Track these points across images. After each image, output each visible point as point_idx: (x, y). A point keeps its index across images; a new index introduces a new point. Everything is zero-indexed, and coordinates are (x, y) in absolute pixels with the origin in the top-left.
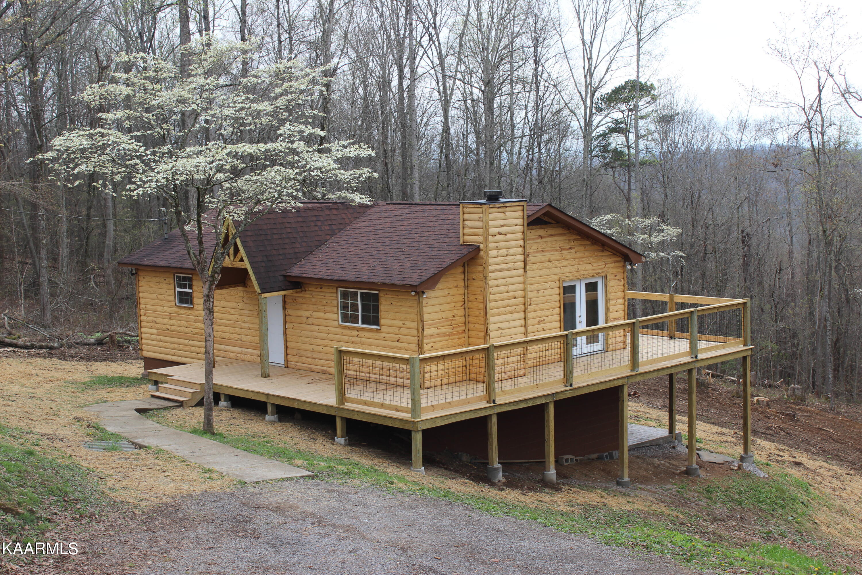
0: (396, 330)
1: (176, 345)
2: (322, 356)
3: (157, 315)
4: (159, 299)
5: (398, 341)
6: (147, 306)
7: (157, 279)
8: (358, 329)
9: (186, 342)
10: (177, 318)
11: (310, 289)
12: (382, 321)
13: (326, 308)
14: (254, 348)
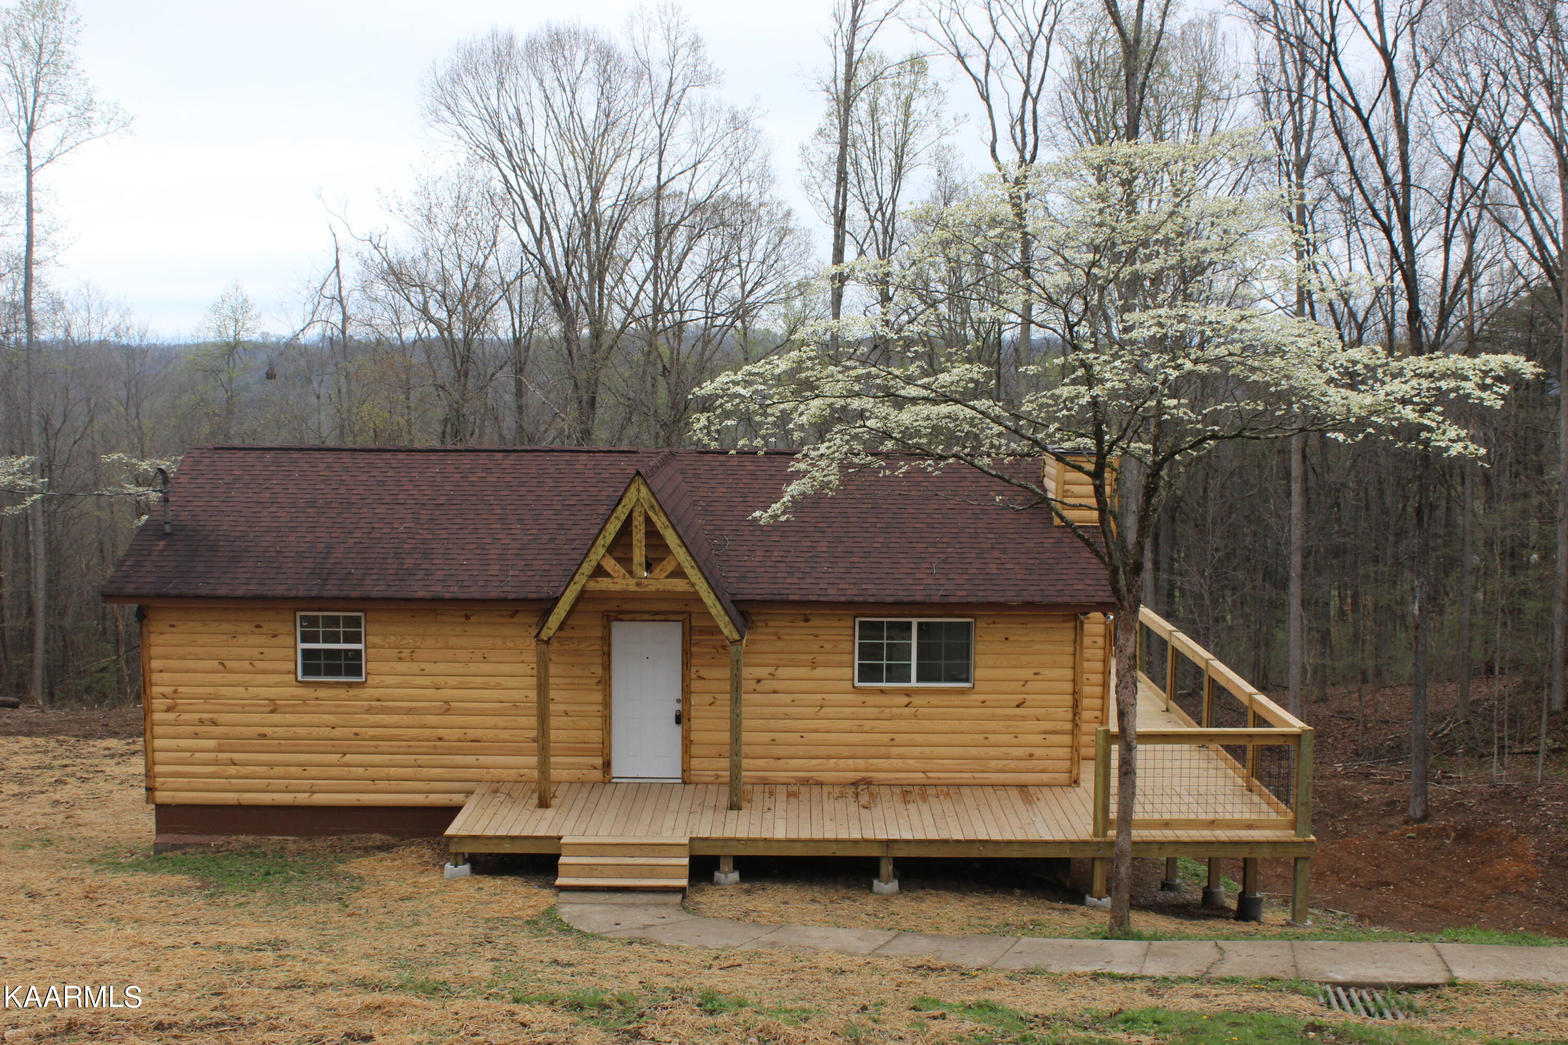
0: (1017, 686)
1: (293, 770)
2: (800, 750)
3: (219, 708)
4: (232, 671)
5: (1018, 706)
6: (180, 689)
7: (228, 627)
8: (908, 693)
9: (334, 758)
10: (301, 709)
11: (770, 623)
12: (978, 673)
13: (819, 658)
14: (584, 752)
